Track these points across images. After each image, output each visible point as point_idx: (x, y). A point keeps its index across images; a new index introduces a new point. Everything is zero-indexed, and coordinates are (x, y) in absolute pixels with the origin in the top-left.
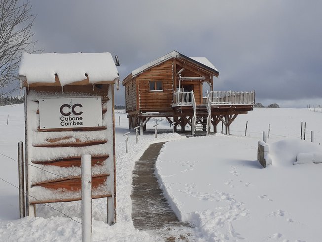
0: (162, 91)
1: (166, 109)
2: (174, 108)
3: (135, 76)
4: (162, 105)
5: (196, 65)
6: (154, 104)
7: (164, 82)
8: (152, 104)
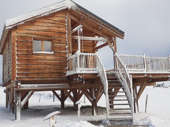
0: (53, 53)
1: (57, 79)
2: (69, 77)
3: (10, 27)
4: (53, 73)
5: (97, 21)
6: (40, 71)
7: (54, 41)
8: (37, 71)
